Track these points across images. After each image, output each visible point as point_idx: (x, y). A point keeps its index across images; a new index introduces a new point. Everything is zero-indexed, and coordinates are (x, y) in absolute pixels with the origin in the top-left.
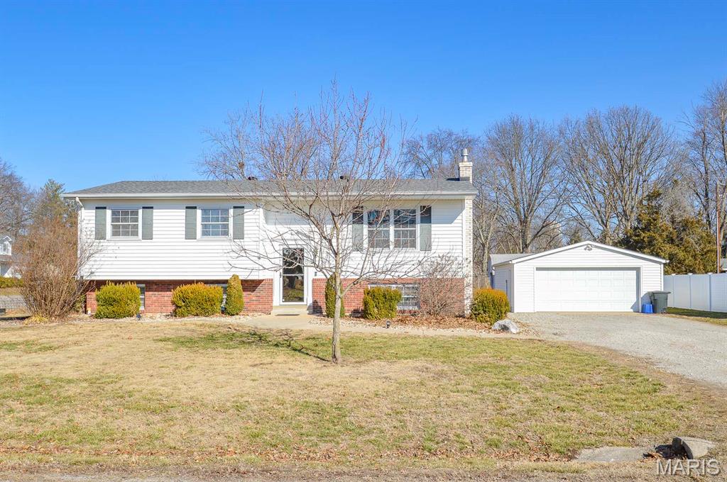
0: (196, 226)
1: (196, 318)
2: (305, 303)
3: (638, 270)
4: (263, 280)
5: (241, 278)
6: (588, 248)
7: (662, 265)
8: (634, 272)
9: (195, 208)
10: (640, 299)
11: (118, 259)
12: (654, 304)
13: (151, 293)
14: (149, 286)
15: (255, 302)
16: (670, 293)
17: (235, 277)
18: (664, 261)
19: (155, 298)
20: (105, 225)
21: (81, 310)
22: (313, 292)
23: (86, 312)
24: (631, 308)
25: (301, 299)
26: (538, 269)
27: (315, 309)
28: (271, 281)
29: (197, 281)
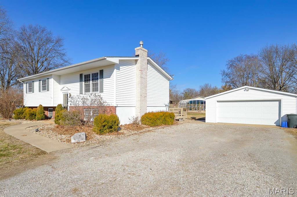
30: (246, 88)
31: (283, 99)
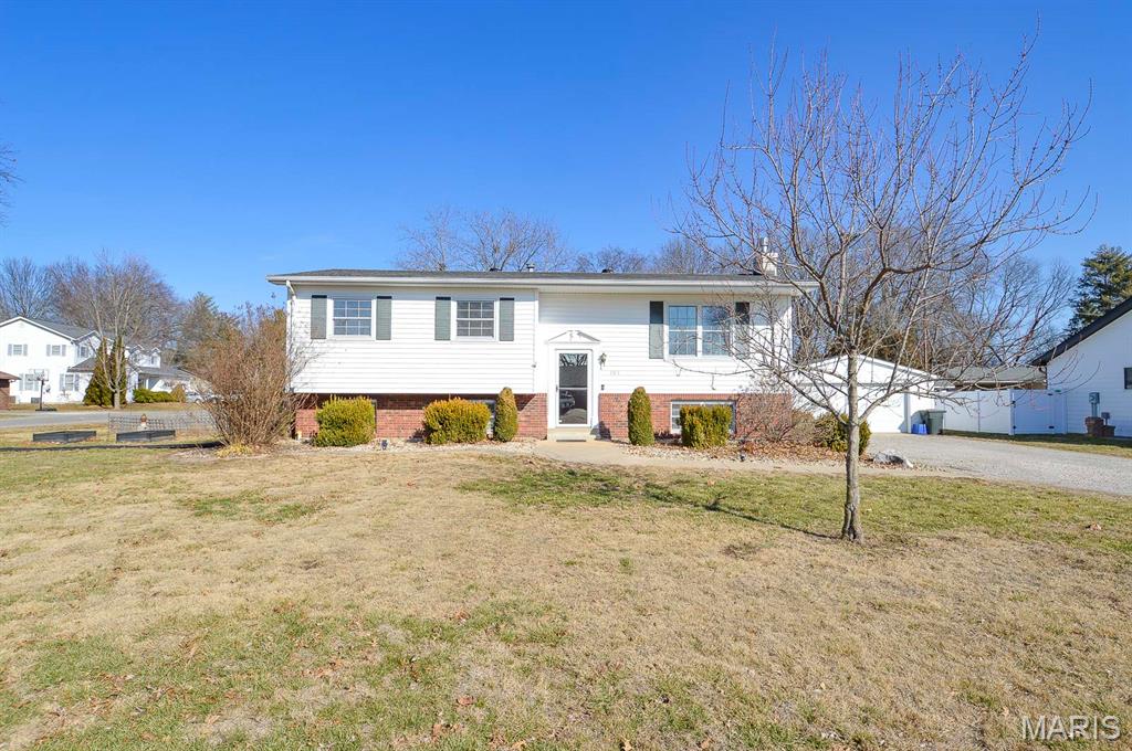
0: (449, 323)
1: (459, 445)
2: (589, 425)
4: (533, 396)
5: (515, 392)
9: (449, 299)
10: (909, 420)
11: (341, 366)
12: (927, 424)
13: (385, 411)
14: (384, 401)
15: (524, 424)
17: (507, 390)
19: (390, 418)
20: (325, 320)
21: (287, 434)
22: (599, 411)
23: (294, 435)
24: (898, 429)
25: (583, 420)
27: (603, 433)
28: (543, 398)
29: (453, 396)
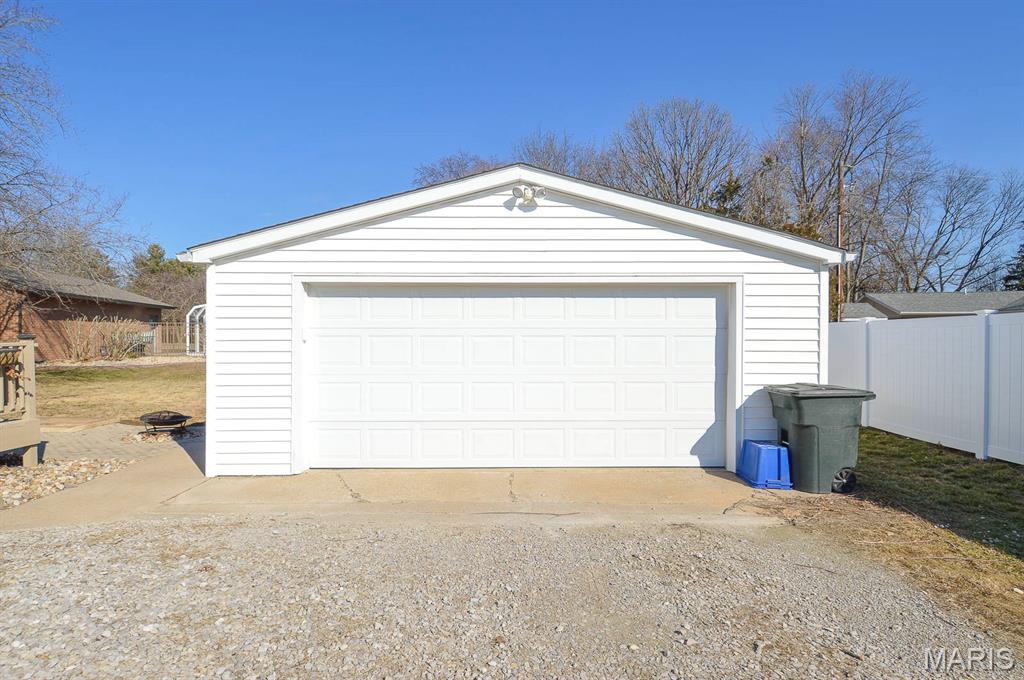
3: (723, 294)
6: (523, 199)
7: (825, 275)
8: (709, 305)
16: (870, 396)
18: (834, 257)
24: (693, 452)
26: (312, 289)
30: (520, 182)
31: (748, 279)
